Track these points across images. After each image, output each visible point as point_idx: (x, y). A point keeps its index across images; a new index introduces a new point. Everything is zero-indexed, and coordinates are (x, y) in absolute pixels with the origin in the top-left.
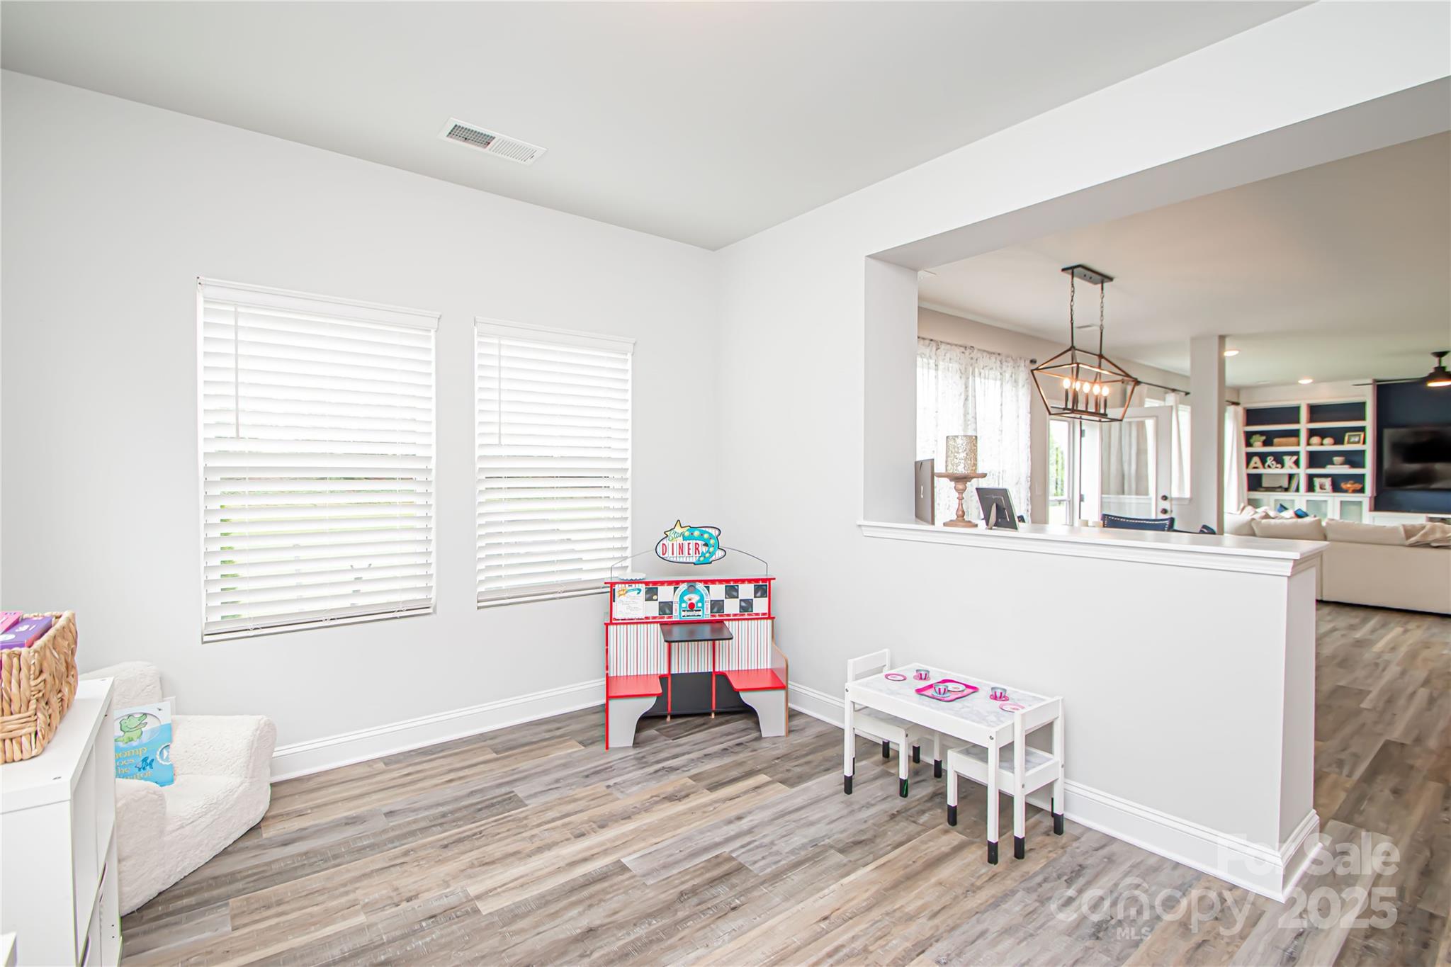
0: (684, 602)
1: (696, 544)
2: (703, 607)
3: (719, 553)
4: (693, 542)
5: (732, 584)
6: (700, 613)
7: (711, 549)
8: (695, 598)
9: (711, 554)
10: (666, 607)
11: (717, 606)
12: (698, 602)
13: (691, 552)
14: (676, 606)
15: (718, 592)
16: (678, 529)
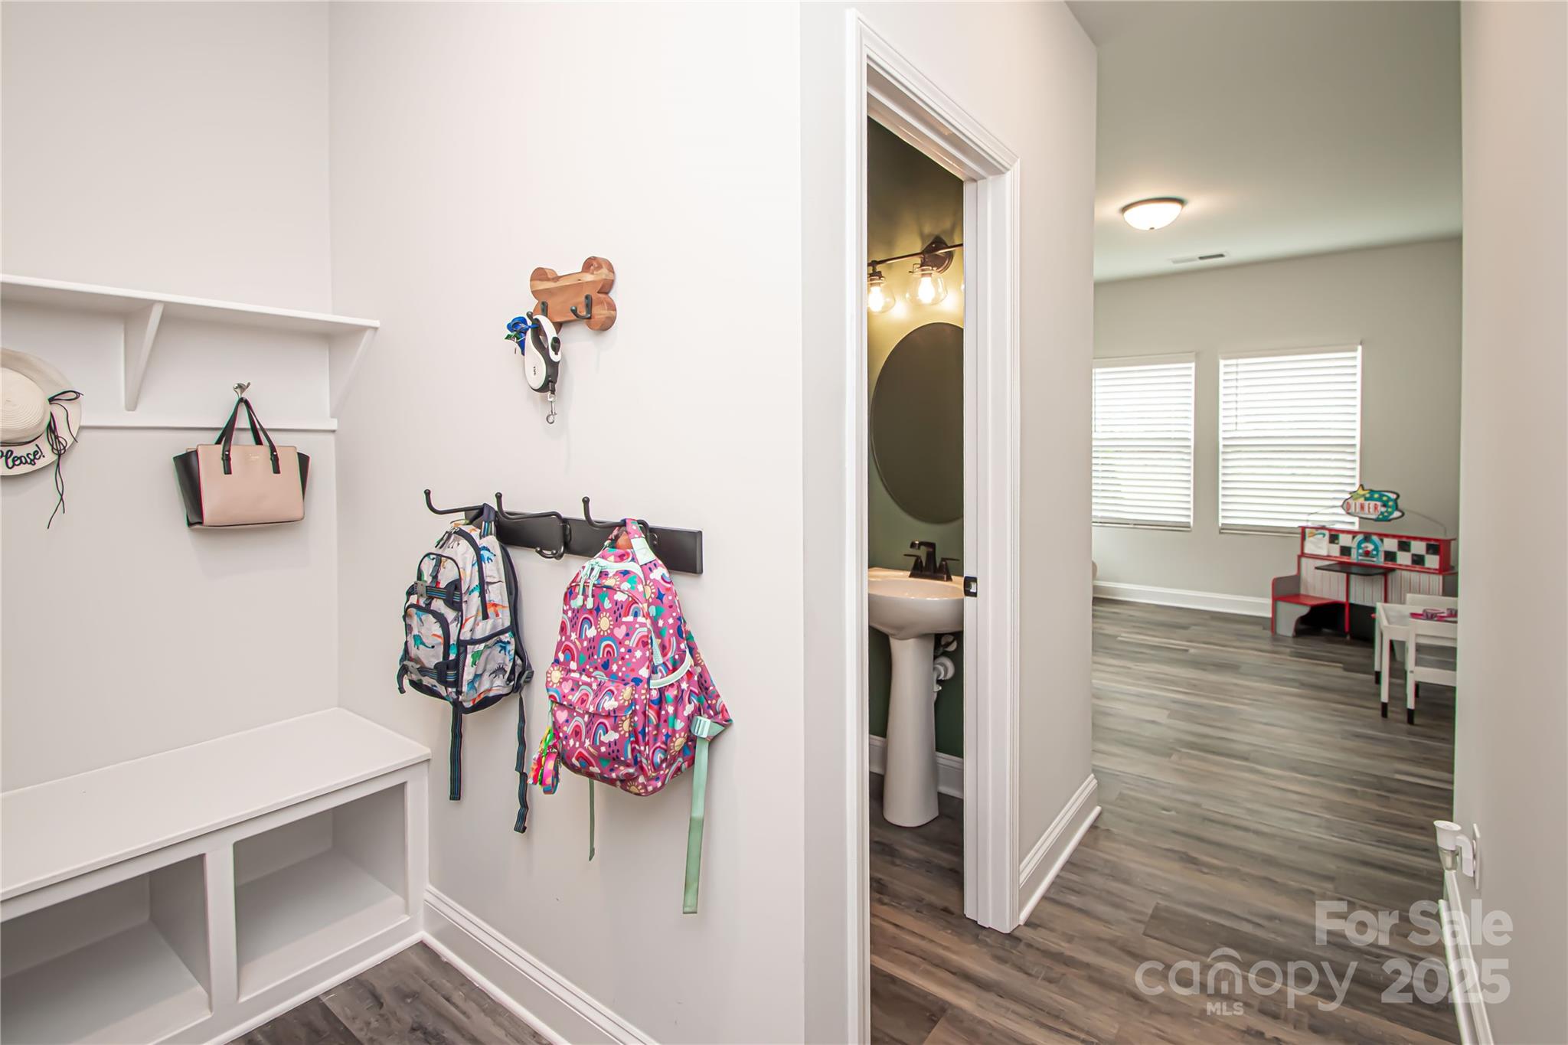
0: (1361, 548)
1: (1376, 504)
2: (1377, 555)
3: (1397, 514)
4: (1372, 503)
5: (1404, 540)
6: (1375, 559)
7: (1390, 510)
8: (1370, 547)
9: (1391, 513)
10: (1346, 551)
11: (1390, 556)
12: (1374, 550)
13: (1371, 510)
14: (1354, 553)
15: (1391, 545)
16: (1361, 492)
